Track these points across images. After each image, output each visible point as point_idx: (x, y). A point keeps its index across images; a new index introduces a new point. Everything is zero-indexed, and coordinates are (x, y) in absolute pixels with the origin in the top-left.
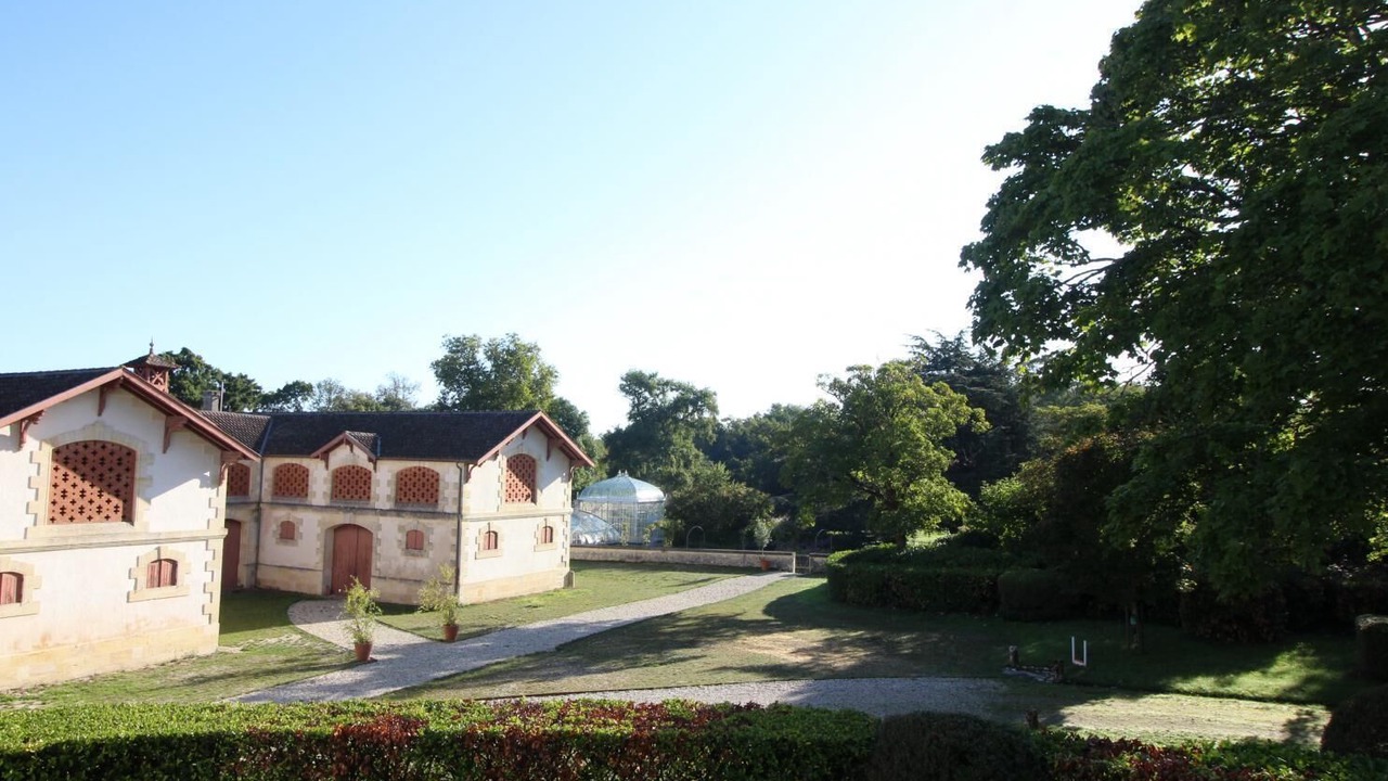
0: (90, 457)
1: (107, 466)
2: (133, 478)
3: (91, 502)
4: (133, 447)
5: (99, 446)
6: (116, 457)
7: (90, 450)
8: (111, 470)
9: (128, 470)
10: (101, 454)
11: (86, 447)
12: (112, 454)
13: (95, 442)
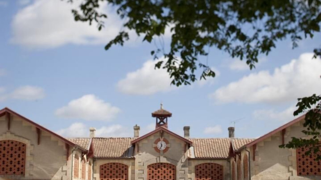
0: (7, 147)
1: (14, 151)
2: (25, 156)
3: (7, 166)
4: (25, 143)
5: (10, 142)
6: (18, 147)
7: (7, 144)
8: (16, 152)
9: (23, 152)
10: (11, 145)
11: (5, 143)
12: (16, 145)
13: (9, 141)
